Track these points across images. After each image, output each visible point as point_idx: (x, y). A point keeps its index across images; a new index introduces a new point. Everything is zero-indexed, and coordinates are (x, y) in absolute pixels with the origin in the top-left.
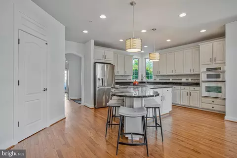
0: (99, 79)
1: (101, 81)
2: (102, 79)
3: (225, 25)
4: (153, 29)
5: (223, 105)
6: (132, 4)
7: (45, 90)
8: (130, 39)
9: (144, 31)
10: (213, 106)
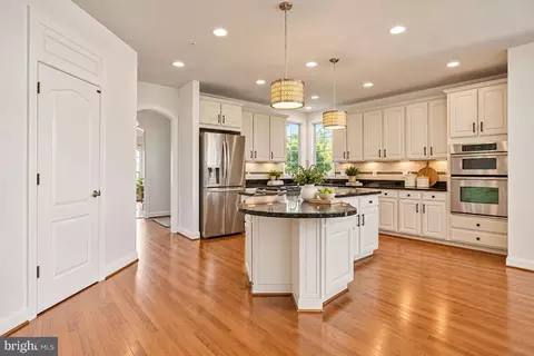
0: (210, 170)
1: (214, 174)
2: (217, 169)
3: (506, 51)
4: (331, 61)
5: (503, 234)
6: (283, 7)
7: (96, 194)
8: (280, 80)
9: (311, 64)
10: (479, 234)
